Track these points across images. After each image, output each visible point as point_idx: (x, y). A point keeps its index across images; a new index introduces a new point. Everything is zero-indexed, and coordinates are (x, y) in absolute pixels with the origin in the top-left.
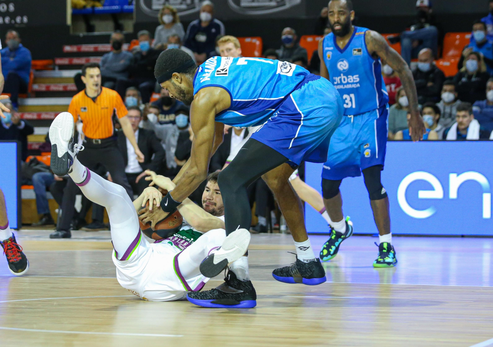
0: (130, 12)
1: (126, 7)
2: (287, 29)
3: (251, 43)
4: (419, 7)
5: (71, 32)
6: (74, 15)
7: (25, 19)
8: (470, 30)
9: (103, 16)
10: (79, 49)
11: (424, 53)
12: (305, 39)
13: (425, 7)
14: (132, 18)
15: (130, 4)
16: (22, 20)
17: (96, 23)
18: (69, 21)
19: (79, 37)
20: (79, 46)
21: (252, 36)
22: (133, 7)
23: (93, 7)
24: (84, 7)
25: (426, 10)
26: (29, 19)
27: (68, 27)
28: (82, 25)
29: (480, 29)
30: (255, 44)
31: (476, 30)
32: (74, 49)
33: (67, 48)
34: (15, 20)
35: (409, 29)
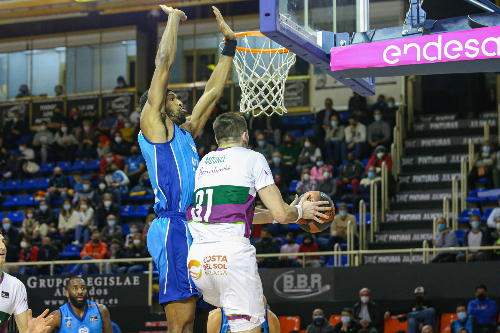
2: (317, 311)
3: (291, 321)
4: (417, 293)
5: (152, 311)
6: (154, 298)
7: (116, 301)
8: (454, 312)
10: (158, 324)
11: (426, 328)
12: (334, 318)
13: (422, 293)
16: (113, 302)
18: (150, 303)
19: (157, 315)
20: (158, 322)
21: (292, 315)
25: (423, 295)
26: (118, 301)
27: (149, 307)
29: (462, 311)
30: (294, 321)
31: (459, 311)
32: (154, 324)
33: (149, 324)
34: (108, 302)
35: (412, 311)
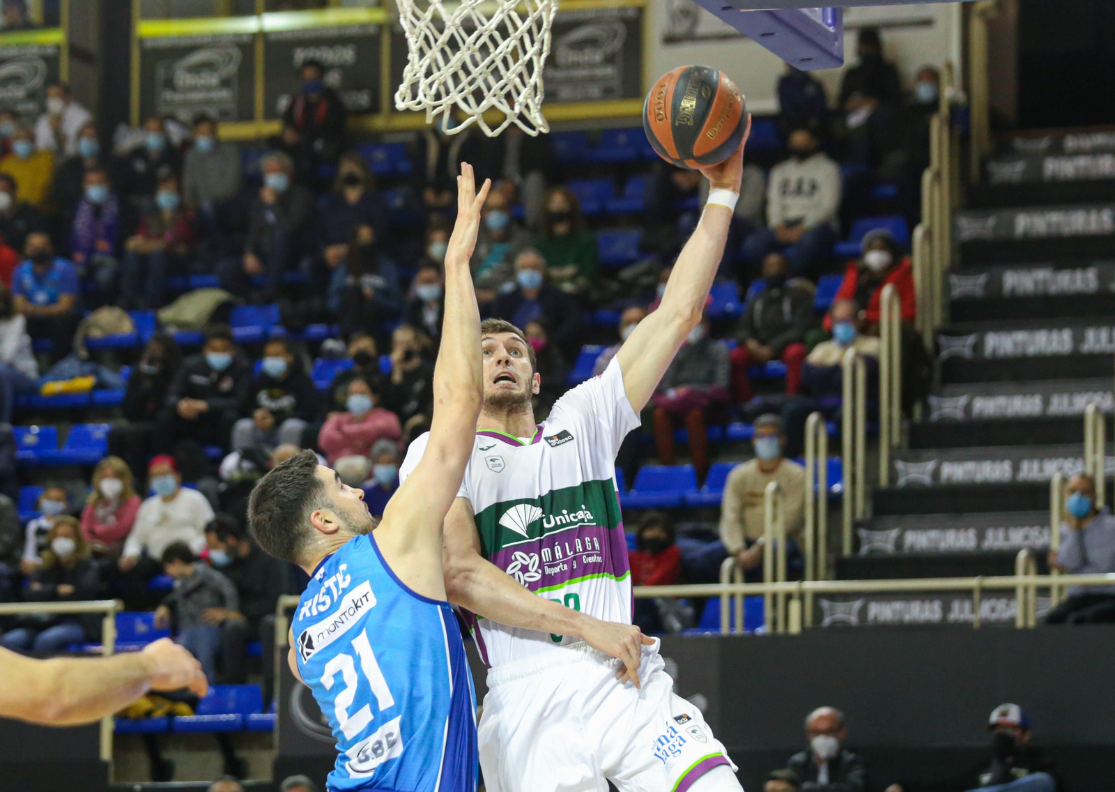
0: (267, 728)
1: (255, 716)
4: (996, 726)
5: (112, 780)
6: (118, 735)
9: (195, 737)
13: (1013, 726)
14: (269, 746)
15: (267, 708)
17: (176, 756)
18: (106, 753)
22: (273, 717)
23: (171, 715)
24: (148, 714)
25: (1017, 733)
27: (105, 765)
28: (141, 762)
